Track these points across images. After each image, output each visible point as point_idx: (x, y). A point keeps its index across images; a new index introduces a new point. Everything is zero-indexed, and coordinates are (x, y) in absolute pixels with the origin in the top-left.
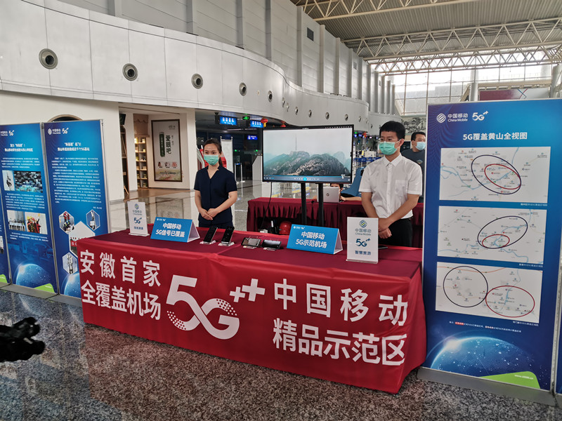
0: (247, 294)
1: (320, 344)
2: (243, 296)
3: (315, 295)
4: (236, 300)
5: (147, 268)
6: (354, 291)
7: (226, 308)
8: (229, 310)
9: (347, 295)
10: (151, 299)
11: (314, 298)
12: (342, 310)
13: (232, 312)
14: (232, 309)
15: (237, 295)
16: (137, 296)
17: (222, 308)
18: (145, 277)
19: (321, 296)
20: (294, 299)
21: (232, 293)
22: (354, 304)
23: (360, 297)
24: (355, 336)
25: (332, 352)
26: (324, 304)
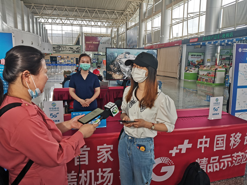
0: (181, 150)
1: (218, 164)
2: (178, 151)
3: (219, 140)
4: (174, 155)
5: (101, 150)
6: (236, 134)
7: (166, 161)
8: (168, 163)
9: (233, 137)
10: (104, 172)
11: (218, 142)
12: (230, 145)
13: (171, 163)
14: (171, 161)
15: (174, 152)
16: (91, 174)
17: (164, 162)
18: (98, 158)
19: (222, 140)
20: (208, 145)
21: (170, 152)
22: (236, 140)
23: (238, 136)
24: (233, 155)
25: (224, 166)
26: (222, 144)
